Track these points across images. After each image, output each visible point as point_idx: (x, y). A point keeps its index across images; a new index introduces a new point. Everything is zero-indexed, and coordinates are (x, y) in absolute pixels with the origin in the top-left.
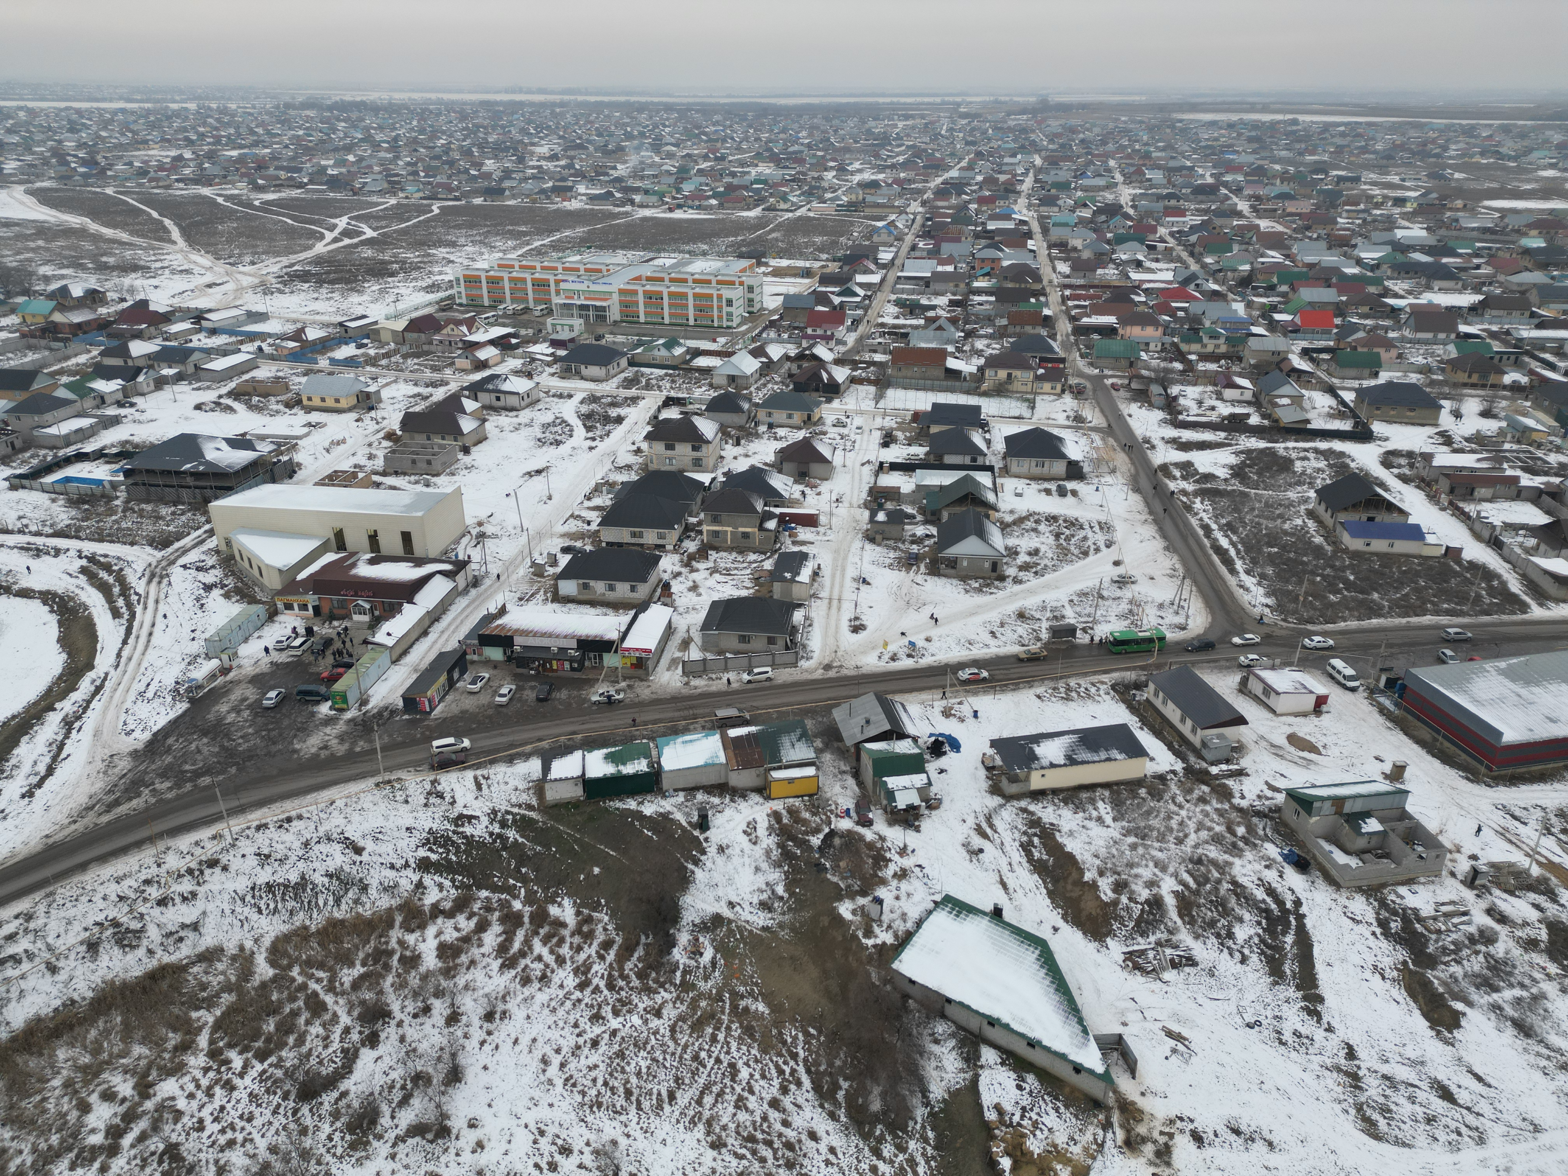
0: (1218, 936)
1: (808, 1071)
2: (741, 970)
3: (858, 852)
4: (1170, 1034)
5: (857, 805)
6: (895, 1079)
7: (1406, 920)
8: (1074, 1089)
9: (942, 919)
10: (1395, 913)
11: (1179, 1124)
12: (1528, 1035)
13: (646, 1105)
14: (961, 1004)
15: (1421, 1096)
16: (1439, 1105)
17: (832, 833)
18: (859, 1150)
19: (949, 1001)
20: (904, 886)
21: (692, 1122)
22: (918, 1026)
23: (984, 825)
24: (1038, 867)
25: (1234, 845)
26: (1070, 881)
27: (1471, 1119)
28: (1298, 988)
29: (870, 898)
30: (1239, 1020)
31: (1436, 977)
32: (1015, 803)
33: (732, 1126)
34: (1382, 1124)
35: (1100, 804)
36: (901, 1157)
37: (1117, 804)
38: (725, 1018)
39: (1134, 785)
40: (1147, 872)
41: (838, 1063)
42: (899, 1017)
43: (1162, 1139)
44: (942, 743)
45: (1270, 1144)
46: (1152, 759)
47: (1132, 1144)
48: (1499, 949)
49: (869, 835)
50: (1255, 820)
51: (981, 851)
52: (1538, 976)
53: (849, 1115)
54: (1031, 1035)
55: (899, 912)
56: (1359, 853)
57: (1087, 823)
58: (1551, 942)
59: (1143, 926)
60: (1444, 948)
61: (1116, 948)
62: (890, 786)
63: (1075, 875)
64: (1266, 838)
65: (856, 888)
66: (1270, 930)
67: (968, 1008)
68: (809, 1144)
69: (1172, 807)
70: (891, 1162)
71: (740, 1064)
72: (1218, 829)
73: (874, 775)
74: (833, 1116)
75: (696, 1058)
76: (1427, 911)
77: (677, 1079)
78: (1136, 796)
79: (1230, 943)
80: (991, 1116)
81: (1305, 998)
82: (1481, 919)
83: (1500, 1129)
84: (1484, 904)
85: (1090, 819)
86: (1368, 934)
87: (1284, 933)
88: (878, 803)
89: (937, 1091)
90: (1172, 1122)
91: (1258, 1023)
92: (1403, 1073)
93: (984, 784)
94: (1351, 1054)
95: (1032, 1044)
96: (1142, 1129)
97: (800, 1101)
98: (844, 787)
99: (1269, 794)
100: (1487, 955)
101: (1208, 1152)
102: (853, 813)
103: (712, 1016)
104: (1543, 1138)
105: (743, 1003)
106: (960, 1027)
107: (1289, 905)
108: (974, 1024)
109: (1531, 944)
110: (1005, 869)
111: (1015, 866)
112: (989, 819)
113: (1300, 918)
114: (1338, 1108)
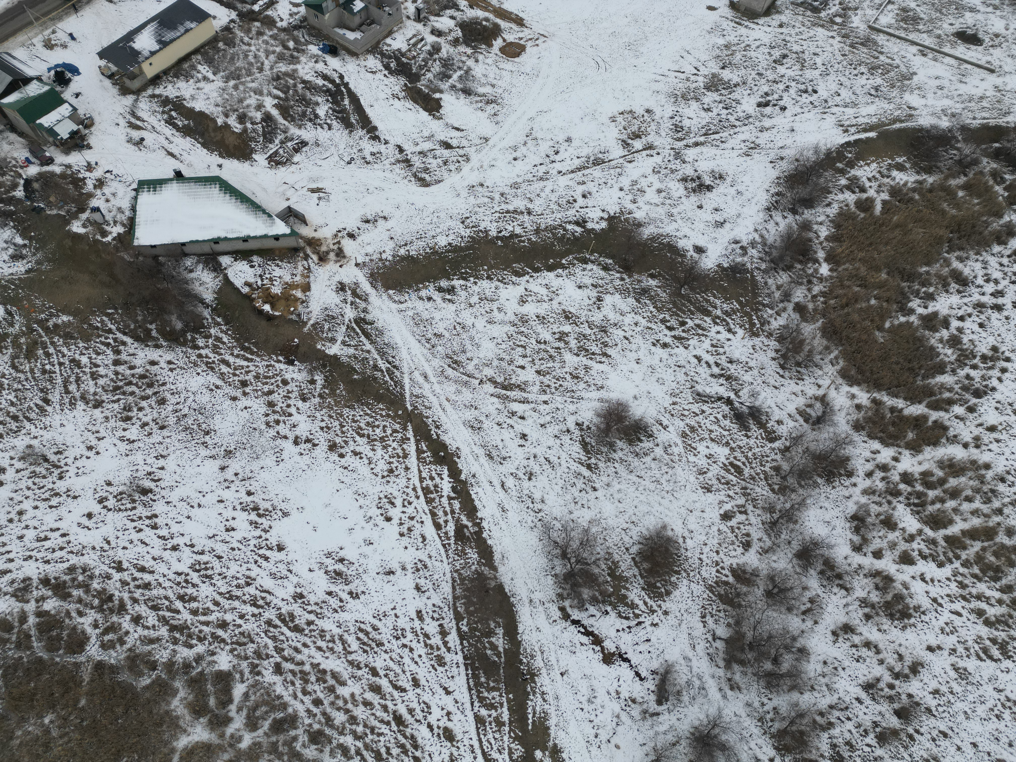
0: (310, 120)
1: (125, 334)
2: (34, 306)
3: (57, 185)
4: (313, 191)
5: (32, 152)
6: (181, 305)
7: (397, 59)
8: (280, 250)
9: (145, 198)
10: (390, 57)
11: (340, 235)
12: (470, 94)
13: (33, 415)
14: (192, 242)
15: (438, 153)
16: (446, 153)
17: (28, 183)
18: (185, 353)
19: (183, 244)
20: (107, 190)
21: (71, 404)
22: (174, 269)
23: (133, 120)
24: (186, 131)
25: (292, 56)
26: (211, 130)
27: (461, 152)
28: (363, 128)
29: (89, 211)
30: (343, 163)
31: (422, 85)
32: (144, 94)
33: (99, 390)
34: (427, 177)
35: (200, 67)
36: (210, 341)
37: (210, 62)
38: (45, 339)
39: (213, 42)
40: (252, 101)
41: (140, 318)
42: (159, 272)
43: (336, 247)
44: (62, 73)
45: (385, 218)
46: (214, 18)
47: (323, 259)
48: (444, 53)
49: (56, 169)
50: (296, 33)
51: (142, 139)
52: (464, 59)
53: (166, 340)
54: (242, 235)
55: (115, 209)
56: (358, 28)
57: (199, 85)
58: (464, 35)
59: (269, 137)
60: (420, 66)
61: (260, 158)
62: (46, 125)
63: (211, 125)
64: (308, 43)
65: (74, 209)
66: (335, 102)
67: (197, 241)
68: (154, 369)
69: (245, 48)
70: (207, 346)
71: (77, 357)
72: (278, 49)
73: (28, 122)
74: (157, 346)
75: (44, 372)
76: (404, 47)
77: (42, 391)
78: (218, 50)
79: (318, 121)
80: (245, 290)
81: (368, 132)
82: (431, 39)
83: (473, 149)
84: (429, 29)
85: (199, 81)
86: (382, 77)
87: (342, 99)
88: (46, 143)
89: (209, 297)
90: (336, 236)
91: (352, 159)
92: (426, 146)
93: (114, 91)
94: (401, 150)
95: (245, 239)
96: (324, 248)
97: (131, 351)
98: (11, 143)
99: (295, 10)
100: (440, 59)
101: (359, 239)
102: (33, 160)
103: (36, 343)
104: (490, 143)
105: (50, 324)
106: (199, 255)
107: (338, 81)
108: (206, 249)
109: (456, 42)
110: (166, 143)
111: (172, 139)
112: (133, 114)
113: (346, 85)
114: (406, 181)
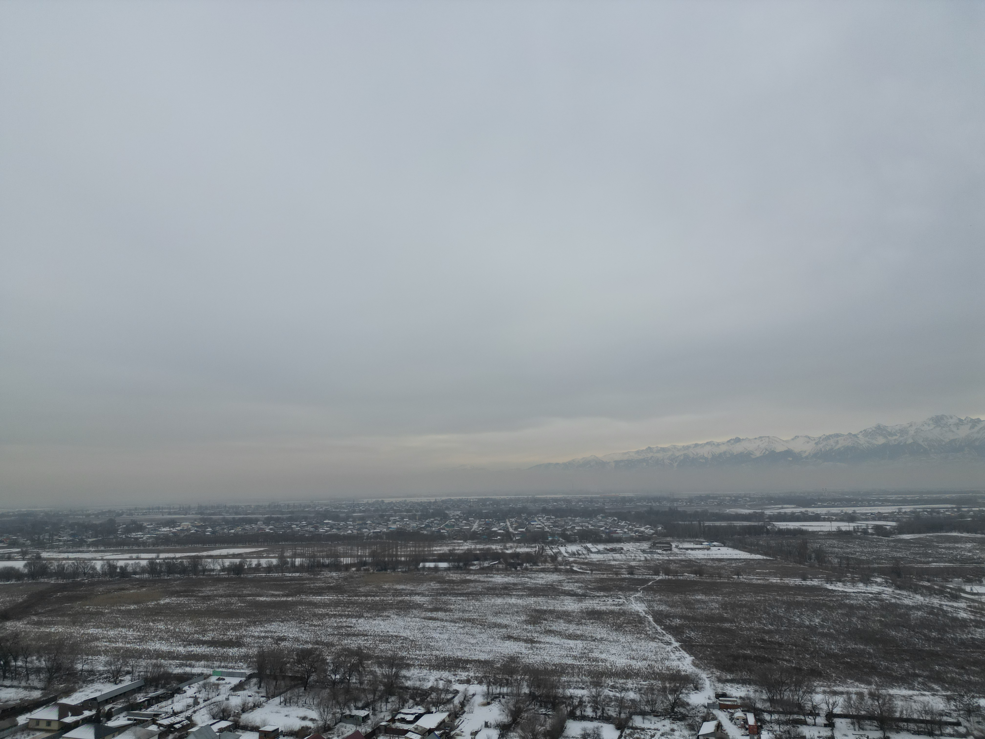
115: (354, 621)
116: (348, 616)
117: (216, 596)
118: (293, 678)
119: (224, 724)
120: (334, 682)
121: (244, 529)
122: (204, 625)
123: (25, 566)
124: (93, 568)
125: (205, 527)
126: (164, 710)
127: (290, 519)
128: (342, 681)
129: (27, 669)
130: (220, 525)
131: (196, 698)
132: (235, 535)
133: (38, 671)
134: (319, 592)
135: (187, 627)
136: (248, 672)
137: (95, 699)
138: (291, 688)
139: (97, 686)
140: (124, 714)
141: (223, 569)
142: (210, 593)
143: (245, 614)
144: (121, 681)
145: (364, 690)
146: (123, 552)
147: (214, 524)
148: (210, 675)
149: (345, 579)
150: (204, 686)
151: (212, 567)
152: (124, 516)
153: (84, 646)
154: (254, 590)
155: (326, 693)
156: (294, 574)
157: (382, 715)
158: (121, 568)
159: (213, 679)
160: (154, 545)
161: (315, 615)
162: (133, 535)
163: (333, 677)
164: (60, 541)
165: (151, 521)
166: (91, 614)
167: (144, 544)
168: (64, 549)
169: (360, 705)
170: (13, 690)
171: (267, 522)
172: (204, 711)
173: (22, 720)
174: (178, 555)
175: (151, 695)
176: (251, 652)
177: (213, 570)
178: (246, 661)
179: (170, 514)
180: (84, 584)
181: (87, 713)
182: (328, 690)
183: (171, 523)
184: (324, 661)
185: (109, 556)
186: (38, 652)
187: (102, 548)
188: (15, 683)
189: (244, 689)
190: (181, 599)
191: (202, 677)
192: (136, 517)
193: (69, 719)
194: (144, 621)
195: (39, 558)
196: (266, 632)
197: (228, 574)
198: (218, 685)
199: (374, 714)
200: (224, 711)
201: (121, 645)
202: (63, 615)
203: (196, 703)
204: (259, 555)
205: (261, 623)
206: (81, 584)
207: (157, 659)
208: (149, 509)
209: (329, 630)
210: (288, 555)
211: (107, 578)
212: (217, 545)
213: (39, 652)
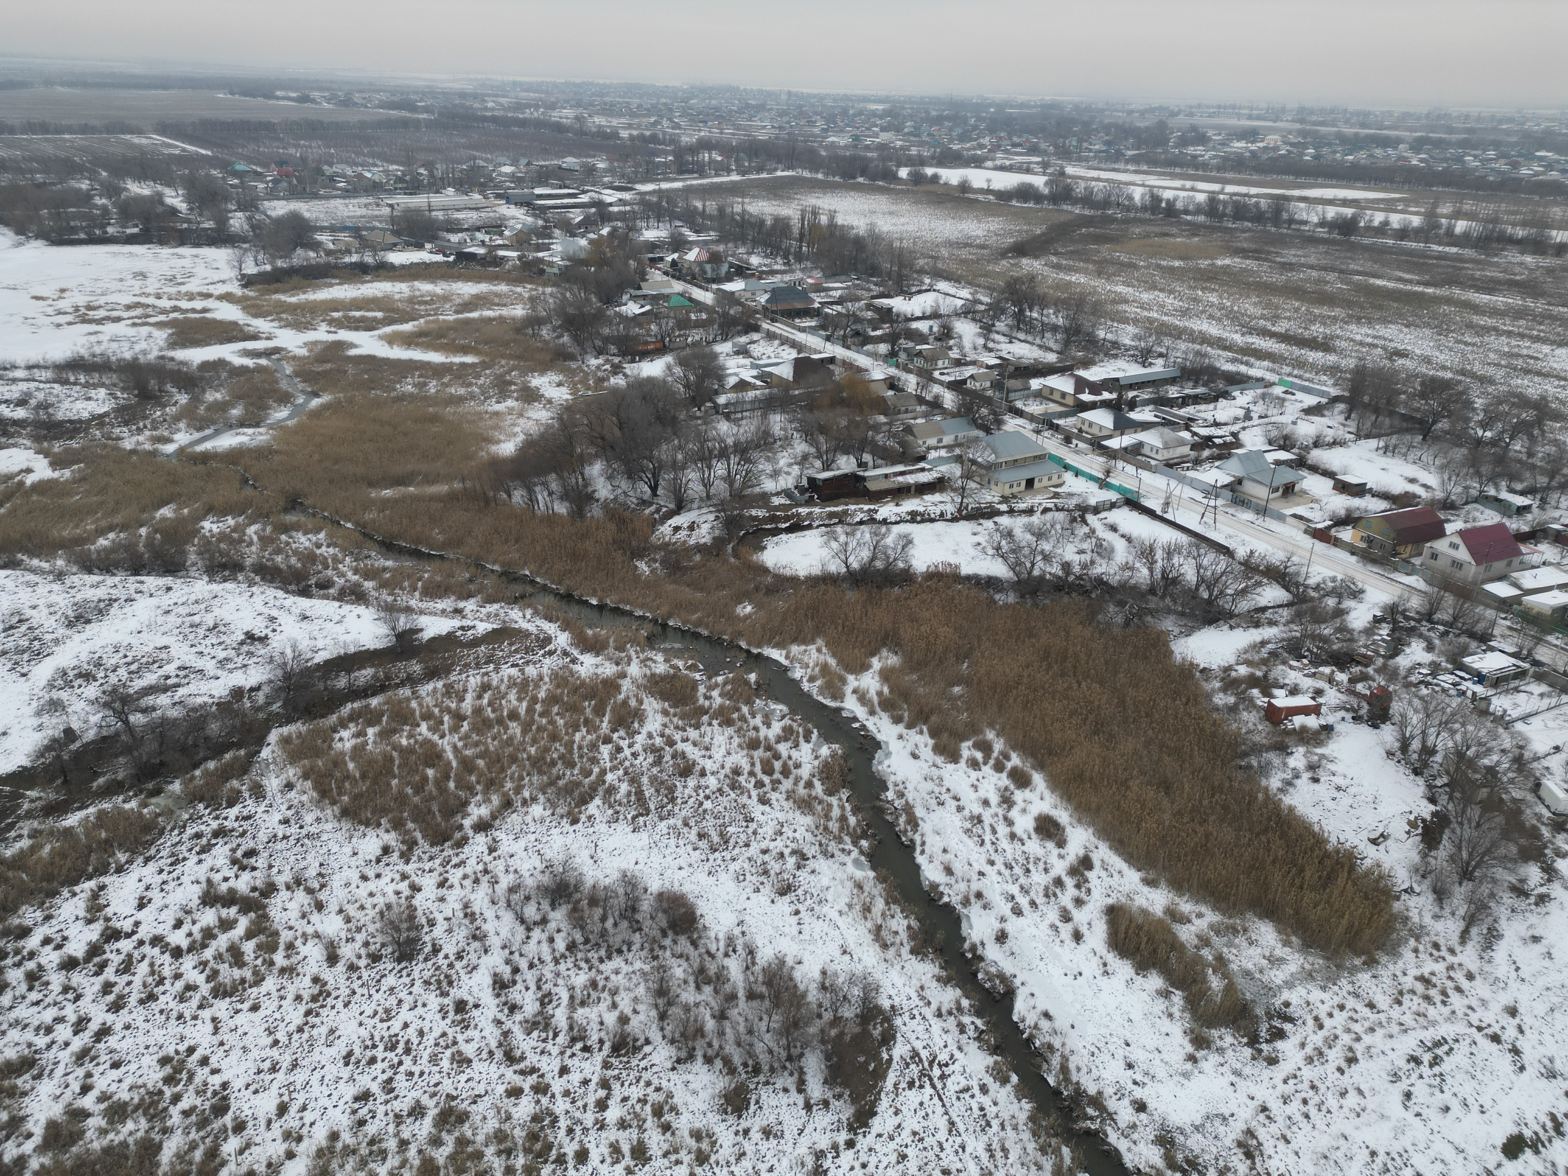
115: (1546, 349)
116: (1537, 339)
117: (1303, 265)
118: (1405, 418)
119: (1283, 455)
120: (1479, 442)
121: (1371, 156)
122: (1277, 308)
123: (1046, 184)
124: (1130, 198)
125: (1305, 146)
126: (1202, 415)
127: (1465, 144)
128: (1493, 443)
129: (1043, 324)
130: (1329, 144)
131: (1248, 411)
132: (1354, 165)
133: (1055, 328)
134: (1490, 287)
135: (1250, 306)
136: (1334, 392)
137: (1117, 380)
138: (1400, 431)
139: (1121, 363)
140: (1151, 407)
141: (1323, 223)
142: (1294, 260)
143: (1347, 304)
144: (1151, 364)
145: (1533, 467)
146: (1173, 176)
147: (1319, 141)
148: (1274, 384)
149: (1550, 271)
150: (1263, 397)
151: (1305, 217)
152: (1181, 117)
153: (1109, 307)
154: (1369, 266)
155: (1460, 453)
156: (1447, 249)
157: (1556, 514)
158: (1168, 201)
159: (1278, 391)
160: (1219, 169)
161: (1470, 326)
162: (1190, 150)
163: (1480, 433)
164: (1090, 151)
165: (1219, 128)
166: (1122, 264)
167: (1205, 166)
168: (1095, 163)
169: (1519, 487)
170: (1027, 346)
171: (1417, 146)
172: (1257, 431)
173: (1035, 384)
174: (1254, 191)
175: (1187, 391)
176: (1343, 363)
177: (1305, 223)
178: (1333, 375)
179: (1250, 117)
180: (1116, 220)
181: (1106, 395)
182: (1464, 451)
183: (1250, 135)
184: (1469, 405)
185: (1152, 181)
186: (1056, 305)
187: (1145, 168)
188: (1030, 338)
189: (1323, 416)
190: (1248, 262)
191: (1262, 384)
192: (1197, 120)
193: (1086, 397)
194: (1190, 288)
195: (1062, 174)
196: (1375, 337)
197: (1329, 233)
198: (1284, 400)
199: (1541, 507)
200: (1286, 438)
201: (1155, 315)
202: (1087, 261)
203: (1248, 417)
204: (1389, 206)
205: (1370, 322)
206: (1112, 220)
207: (1201, 344)
208: (1219, 107)
209: (1492, 355)
210: (1445, 211)
211: (1147, 216)
212: (1320, 180)
213: (1058, 304)
